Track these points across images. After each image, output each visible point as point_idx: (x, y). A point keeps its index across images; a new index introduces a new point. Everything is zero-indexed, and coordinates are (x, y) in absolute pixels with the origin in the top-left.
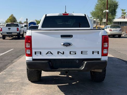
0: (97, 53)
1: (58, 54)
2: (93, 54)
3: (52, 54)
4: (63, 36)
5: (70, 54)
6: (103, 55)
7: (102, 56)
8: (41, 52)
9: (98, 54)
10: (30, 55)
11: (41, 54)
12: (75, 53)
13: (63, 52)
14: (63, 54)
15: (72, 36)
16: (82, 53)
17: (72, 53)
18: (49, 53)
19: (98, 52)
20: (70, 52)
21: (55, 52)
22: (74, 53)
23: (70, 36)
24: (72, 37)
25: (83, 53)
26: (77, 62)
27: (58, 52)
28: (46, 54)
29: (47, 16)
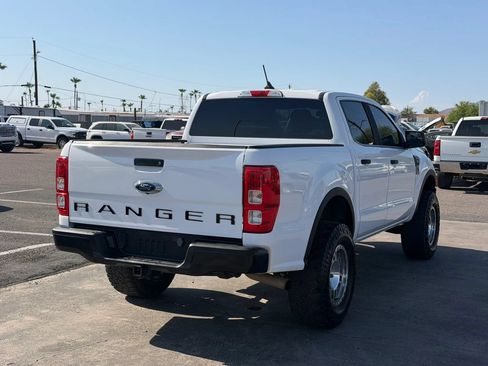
0: (230, 222)
1: (127, 213)
2: (218, 221)
3: (113, 213)
4: (139, 162)
5: (157, 216)
6: (248, 228)
7: (244, 231)
8: (87, 205)
9: (233, 223)
10: (65, 211)
11: (87, 210)
12: (170, 217)
13: (140, 209)
14: (140, 214)
15: (162, 162)
16: (187, 218)
17: (161, 213)
18: (107, 208)
19: (233, 217)
20: (157, 211)
21: (120, 209)
22: (168, 216)
23: (157, 163)
24: (162, 165)
25: (190, 217)
26: (180, 242)
27: (128, 209)
28: (100, 211)
29: (208, 98)
